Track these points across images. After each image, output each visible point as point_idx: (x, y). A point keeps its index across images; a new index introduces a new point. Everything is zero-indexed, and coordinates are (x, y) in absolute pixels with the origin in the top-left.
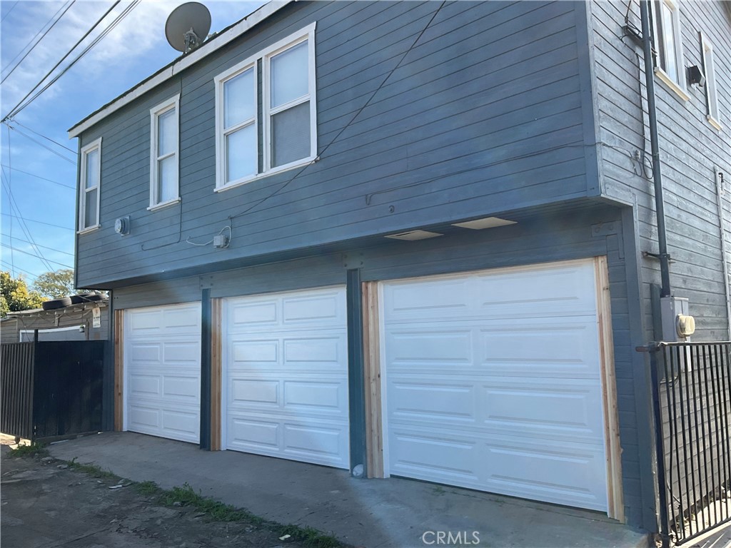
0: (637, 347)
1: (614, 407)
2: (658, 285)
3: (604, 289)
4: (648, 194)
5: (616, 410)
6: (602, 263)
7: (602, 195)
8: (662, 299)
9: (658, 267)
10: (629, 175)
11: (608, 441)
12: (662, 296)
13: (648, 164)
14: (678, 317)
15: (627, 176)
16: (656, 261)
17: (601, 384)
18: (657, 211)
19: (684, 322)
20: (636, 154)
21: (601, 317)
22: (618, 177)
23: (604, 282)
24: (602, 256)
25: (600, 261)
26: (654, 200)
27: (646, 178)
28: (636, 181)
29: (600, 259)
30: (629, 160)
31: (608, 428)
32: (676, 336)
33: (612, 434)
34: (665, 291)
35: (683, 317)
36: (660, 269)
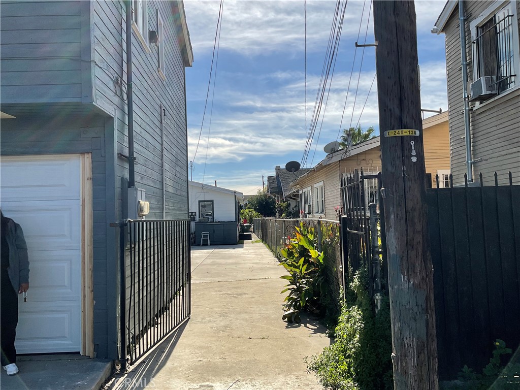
0: (110, 224)
1: (90, 269)
2: (127, 179)
3: (87, 179)
4: (123, 111)
5: (92, 272)
6: (88, 159)
7: (94, 103)
8: (129, 189)
9: (127, 166)
10: (112, 94)
11: (84, 296)
12: (129, 187)
13: (124, 89)
14: (139, 202)
15: (110, 94)
16: (126, 161)
17: (81, 254)
18: (129, 126)
19: (143, 205)
20: (117, 80)
21: (84, 201)
22: (105, 93)
23: (88, 173)
24: (88, 153)
25: (86, 157)
26: (127, 117)
27: (122, 99)
28: (116, 100)
29: (86, 156)
30: (112, 82)
31: (85, 287)
32: (138, 215)
33: (87, 291)
34: (131, 183)
35: (142, 202)
36: (128, 168)
